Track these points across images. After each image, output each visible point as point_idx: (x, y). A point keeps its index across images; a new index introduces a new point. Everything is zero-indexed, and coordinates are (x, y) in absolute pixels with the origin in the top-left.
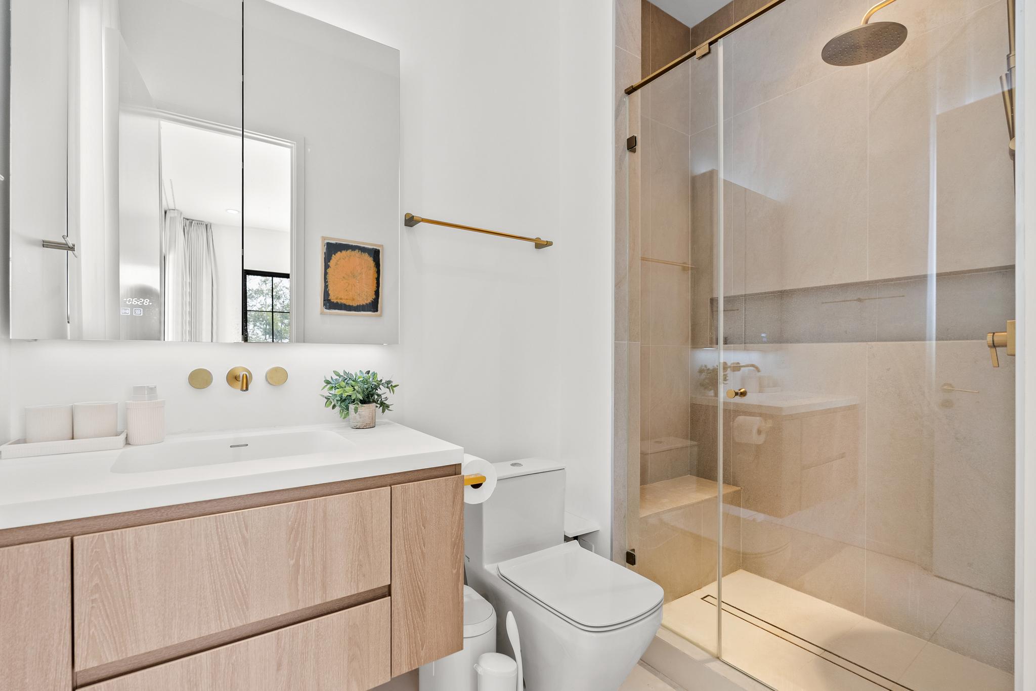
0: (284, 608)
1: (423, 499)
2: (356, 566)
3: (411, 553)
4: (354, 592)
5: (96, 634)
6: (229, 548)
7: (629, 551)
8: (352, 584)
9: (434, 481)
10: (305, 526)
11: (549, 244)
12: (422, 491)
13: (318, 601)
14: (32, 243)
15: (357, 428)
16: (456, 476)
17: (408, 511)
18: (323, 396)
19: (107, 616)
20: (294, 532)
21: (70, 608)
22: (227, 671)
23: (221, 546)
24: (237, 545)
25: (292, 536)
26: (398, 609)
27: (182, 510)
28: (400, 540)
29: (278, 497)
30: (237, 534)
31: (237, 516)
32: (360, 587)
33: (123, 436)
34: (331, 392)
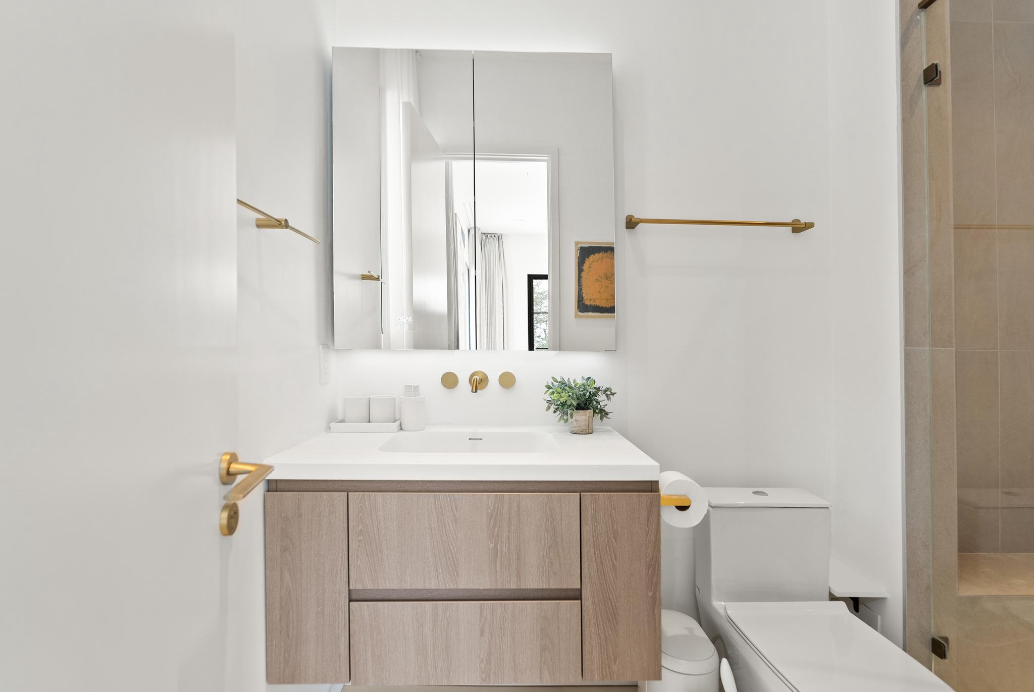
0: (484, 583)
1: (614, 511)
2: (547, 563)
3: (602, 563)
4: (545, 586)
5: (361, 566)
6: (444, 522)
7: (936, 637)
8: (544, 578)
9: (626, 495)
10: (502, 516)
11: (809, 226)
12: (612, 503)
13: (513, 586)
14: (353, 277)
15: (574, 433)
16: (652, 493)
17: (598, 521)
18: (545, 400)
19: (367, 554)
20: (492, 520)
21: (347, 543)
22: (443, 623)
23: (438, 519)
24: (450, 521)
25: (491, 522)
26: (589, 615)
27: (413, 485)
28: (590, 547)
29: (481, 487)
30: (450, 512)
31: (449, 497)
32: (551, 583)
33: (397, 423)
34: (552, 397)
